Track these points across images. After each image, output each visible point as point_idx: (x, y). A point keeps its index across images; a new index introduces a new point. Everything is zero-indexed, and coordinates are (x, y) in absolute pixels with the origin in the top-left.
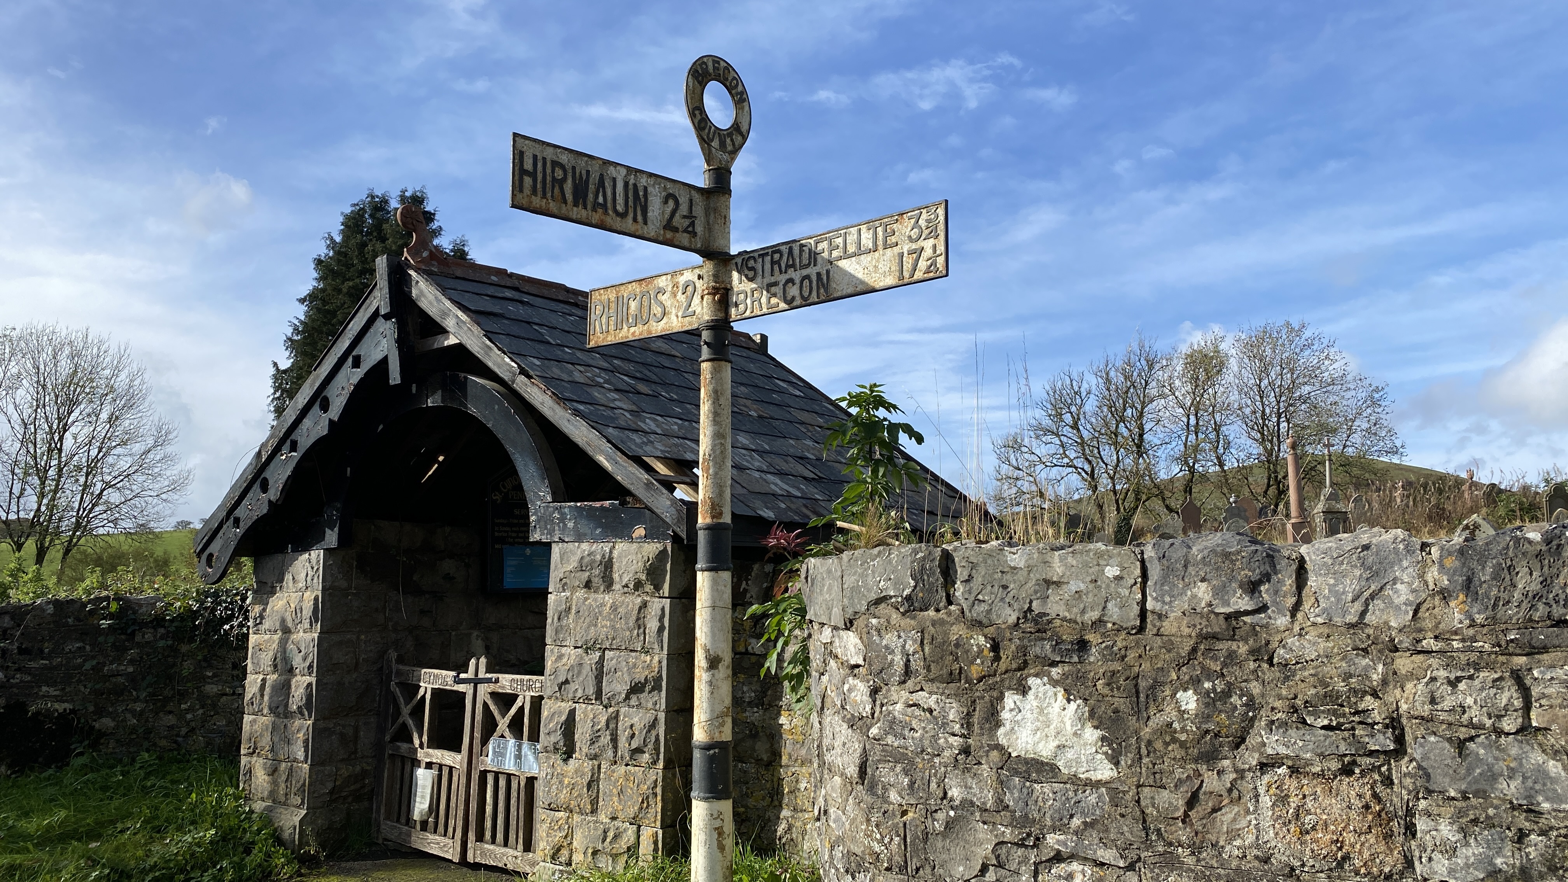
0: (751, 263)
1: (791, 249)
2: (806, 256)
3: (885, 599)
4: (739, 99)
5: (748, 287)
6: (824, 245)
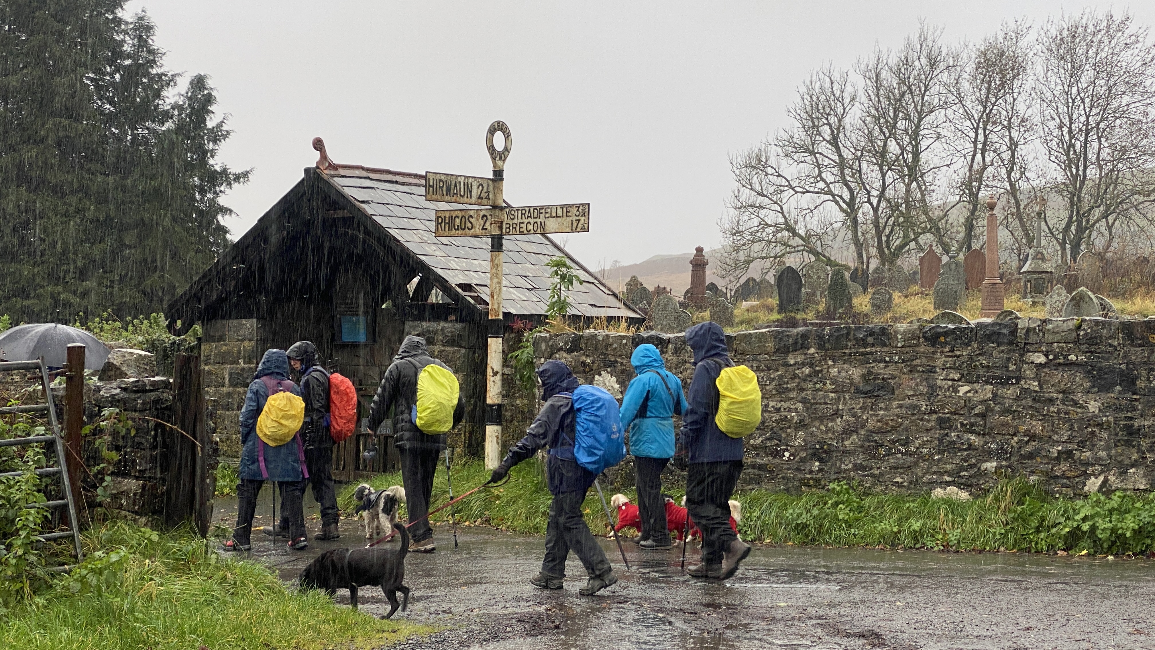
0: (513, 212)
1: (530, 210)
2: (536, 213)
3: (561, 349)
4: (507, 136)
5: (511, 222)
6: (543, 211)
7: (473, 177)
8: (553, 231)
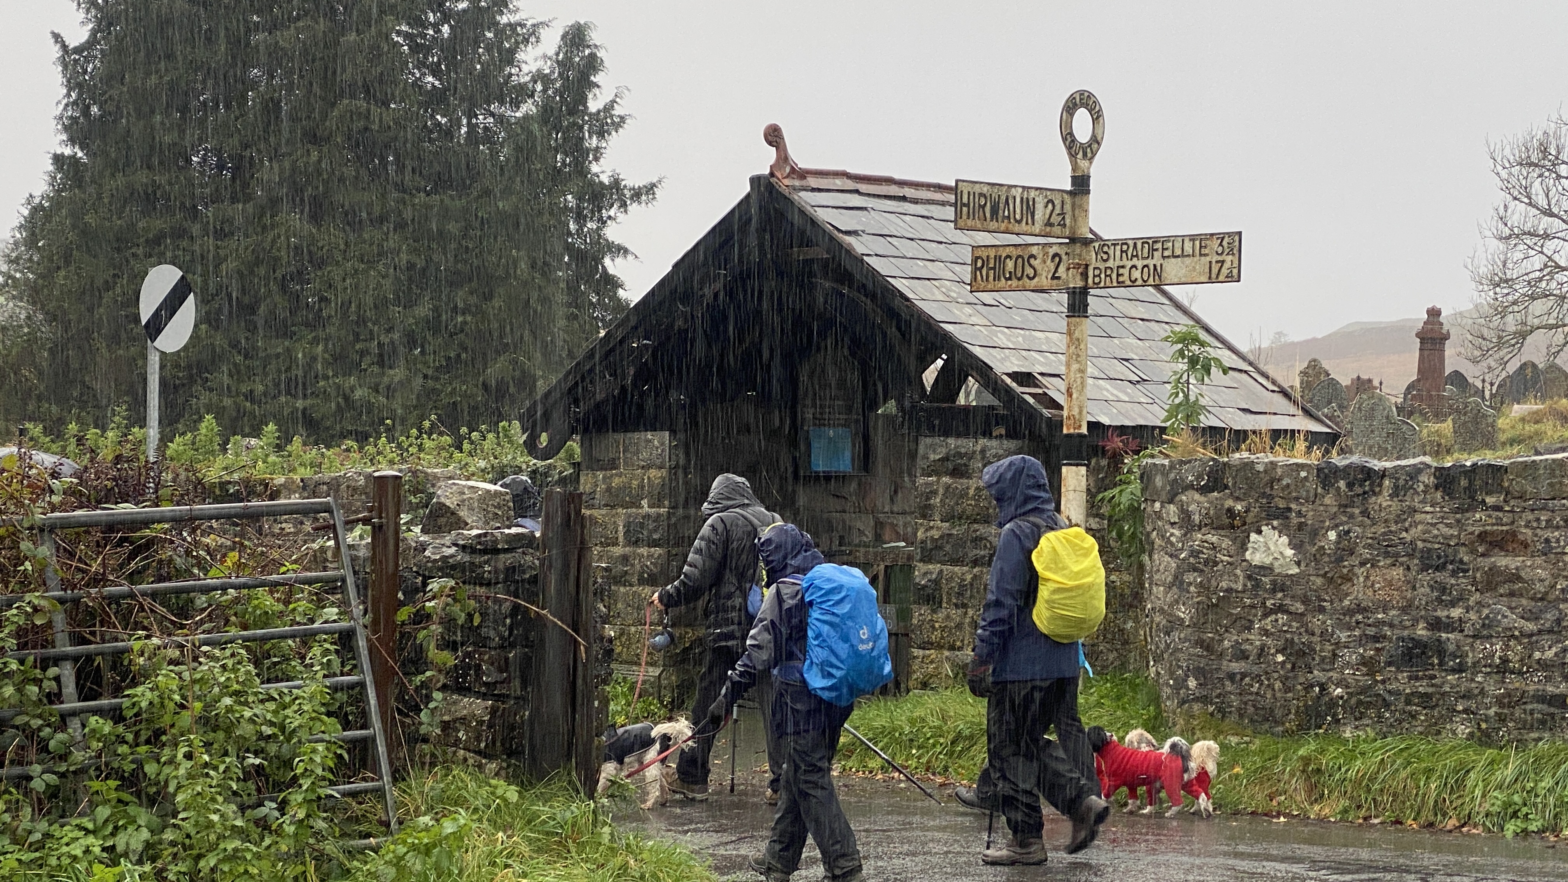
0: (1106, 249)
1: (1135, 244)
2: (1146, 250)
3: (1191, 486)
4: (1097, 117)
5: (1102, 266)
6: (1159, 246)
7: (1037, 189)
8: (1176, 281)
